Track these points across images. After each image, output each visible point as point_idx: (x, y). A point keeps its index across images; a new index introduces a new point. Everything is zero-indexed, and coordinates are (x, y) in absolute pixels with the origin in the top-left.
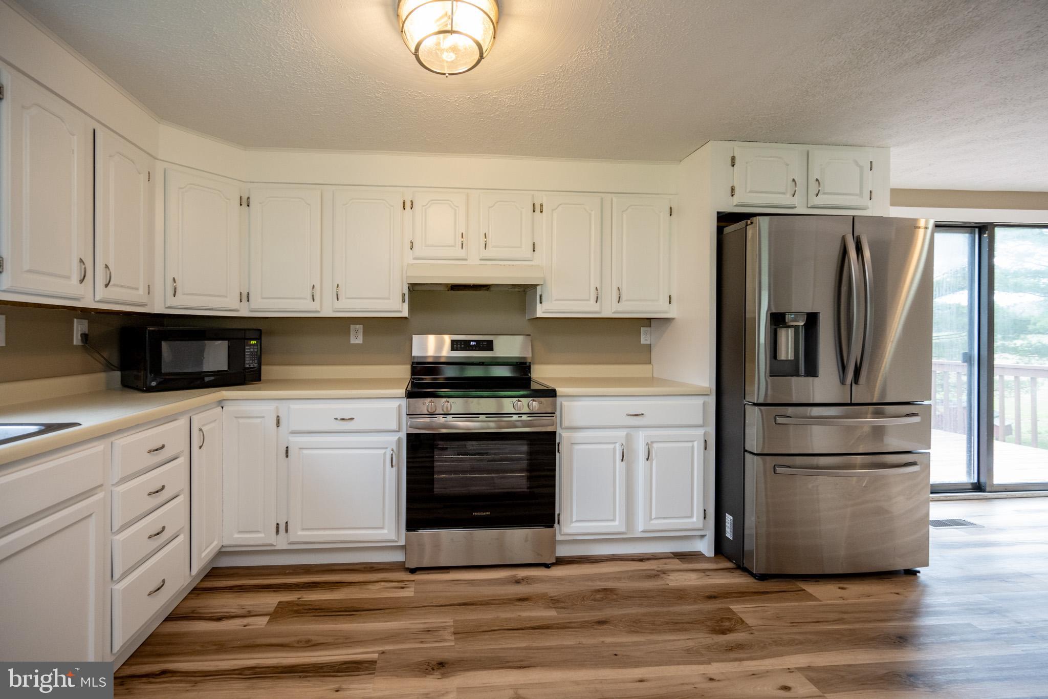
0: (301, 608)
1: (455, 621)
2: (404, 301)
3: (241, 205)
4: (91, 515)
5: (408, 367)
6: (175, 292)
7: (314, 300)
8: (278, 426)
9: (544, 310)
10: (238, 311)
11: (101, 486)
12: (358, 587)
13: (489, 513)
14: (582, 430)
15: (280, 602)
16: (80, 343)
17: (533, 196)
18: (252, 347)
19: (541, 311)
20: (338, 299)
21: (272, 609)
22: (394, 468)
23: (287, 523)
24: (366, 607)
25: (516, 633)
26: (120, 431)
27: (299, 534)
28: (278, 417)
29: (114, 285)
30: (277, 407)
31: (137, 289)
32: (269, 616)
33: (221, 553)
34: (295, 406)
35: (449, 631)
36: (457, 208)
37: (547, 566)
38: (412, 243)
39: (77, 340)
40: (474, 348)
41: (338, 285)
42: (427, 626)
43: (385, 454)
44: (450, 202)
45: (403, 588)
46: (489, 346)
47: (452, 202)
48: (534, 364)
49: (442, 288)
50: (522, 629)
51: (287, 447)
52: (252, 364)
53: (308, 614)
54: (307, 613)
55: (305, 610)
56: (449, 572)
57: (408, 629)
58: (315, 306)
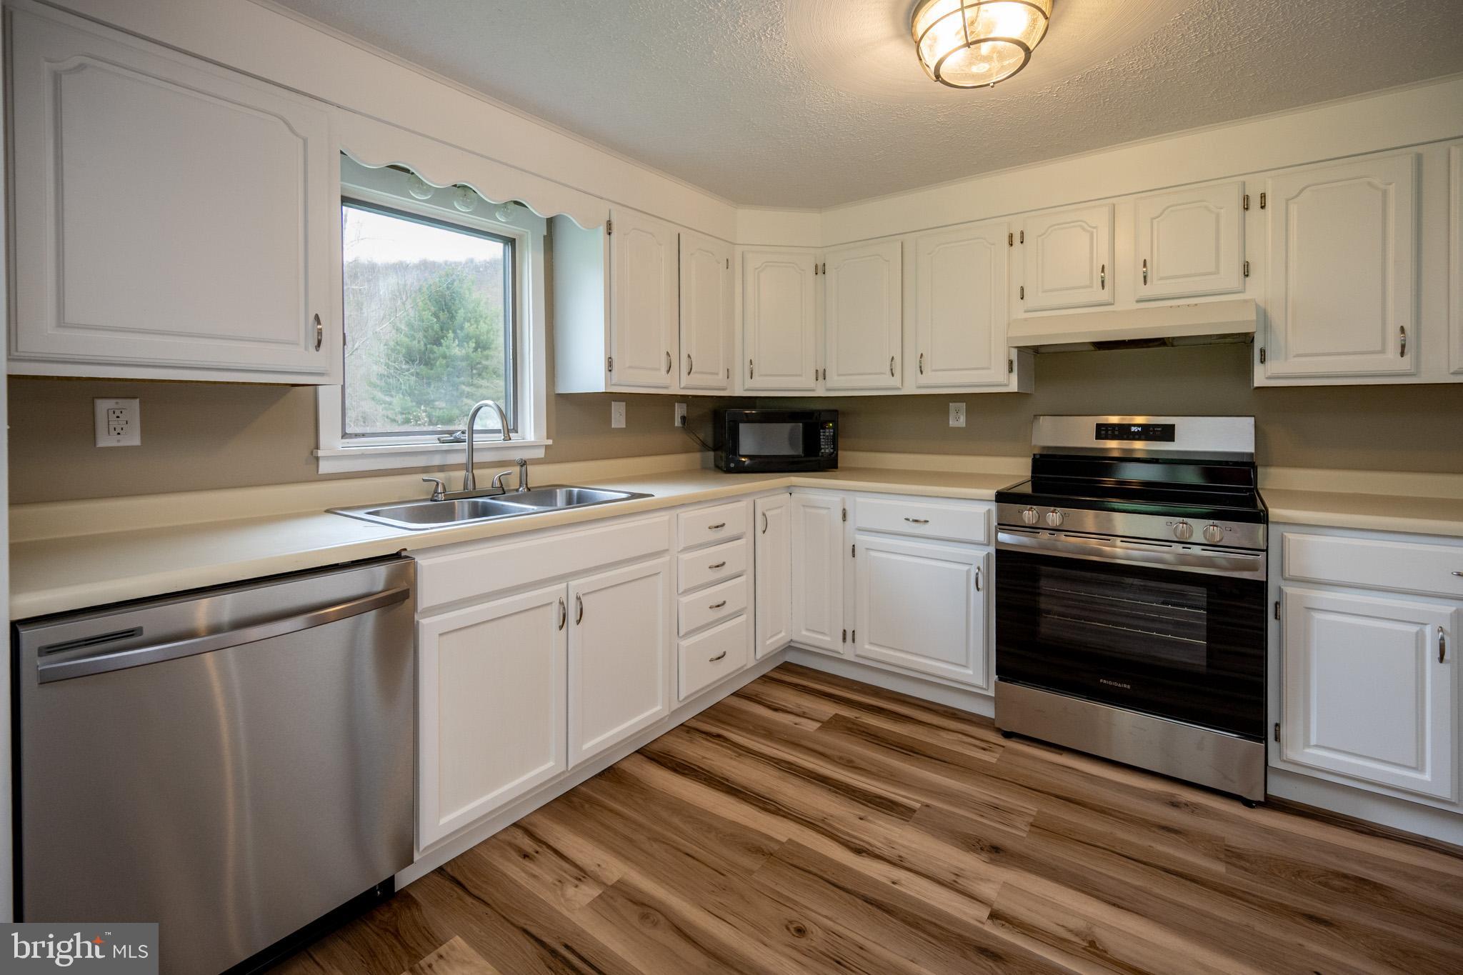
0: (855, 727)
1: (1038, 812)
2: (1011, 370)
3: (816, 274)
4: (659, 573)
5: (1029, 461)
6: (752, 374)
7: (893, 375)
8: (844, 521)
9: (1269, 374)
10: (813, 390)
11: (668, 550)
12: (926, 728)
13: (1129, 687)
14: (1328, 587)
15: (836, 714)
16: (680, 425)
17: (1244, 183)
18: (827, 430)
19: (1261, 376)
20: (922, 372)
21: (826, 718)
22: (981, 593)
23: (854, 631)
24: (929, 753)
25: (1132, 864)
26: (683, 505)
27: (866, 647)
28: (844, 509)
29: (696, 373)
30: (843, 499)
31: (717, 374)
32: (821, 724)
33: (790, 647)
34: (861, 499)
35: (1026, 820)
36: (1095, 230)
37: (1248, 803)
38: (1022, 289)
39: (678, 423)
40: (1137, 437)
41: (922, 355)
42: (997, 801)
43: (968, 572)
44: (1084, 224)
45: (984, 749)
46: (1167, 433)
47: (1085, 222)
48: (1267, 465)
49: (1086, 348)
50: (1145, 863)
51: (854, 546)
52: (828, 448)
53: (860, 736)
54: (860, 734)
55: (859, 731)
56: (1061, 754)
57: (972, 796)
58: (895, 381)
